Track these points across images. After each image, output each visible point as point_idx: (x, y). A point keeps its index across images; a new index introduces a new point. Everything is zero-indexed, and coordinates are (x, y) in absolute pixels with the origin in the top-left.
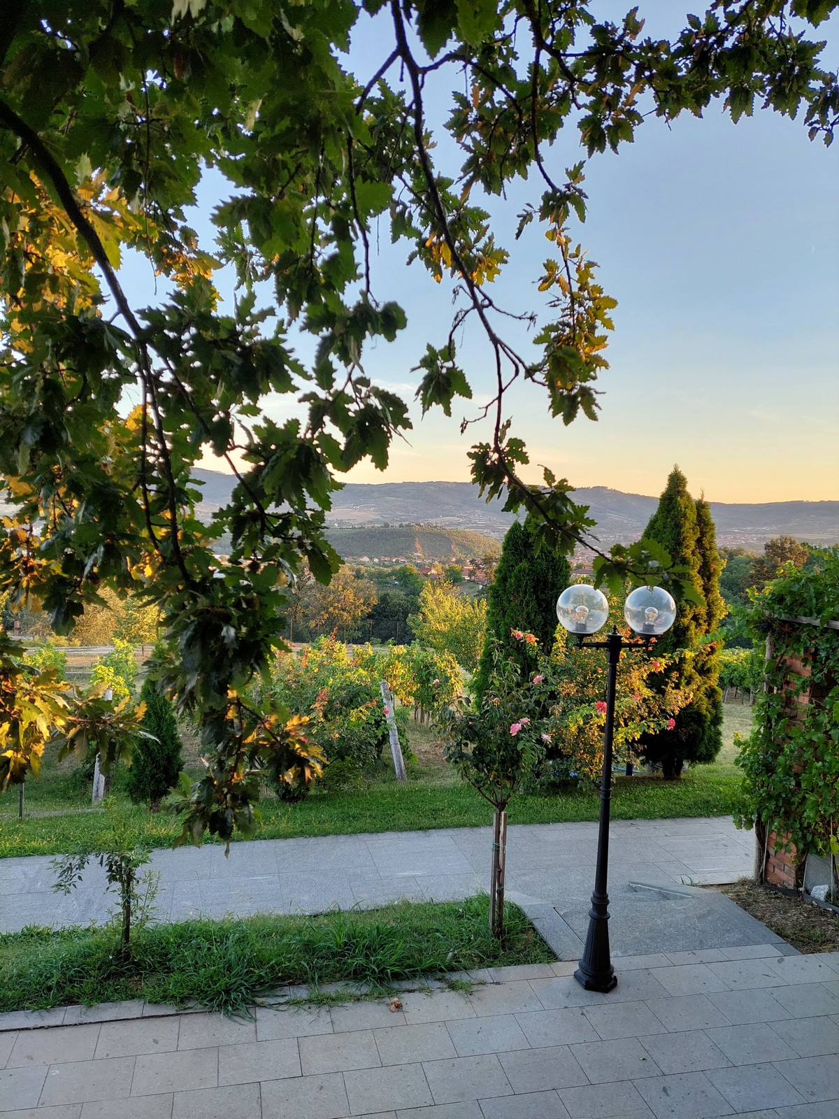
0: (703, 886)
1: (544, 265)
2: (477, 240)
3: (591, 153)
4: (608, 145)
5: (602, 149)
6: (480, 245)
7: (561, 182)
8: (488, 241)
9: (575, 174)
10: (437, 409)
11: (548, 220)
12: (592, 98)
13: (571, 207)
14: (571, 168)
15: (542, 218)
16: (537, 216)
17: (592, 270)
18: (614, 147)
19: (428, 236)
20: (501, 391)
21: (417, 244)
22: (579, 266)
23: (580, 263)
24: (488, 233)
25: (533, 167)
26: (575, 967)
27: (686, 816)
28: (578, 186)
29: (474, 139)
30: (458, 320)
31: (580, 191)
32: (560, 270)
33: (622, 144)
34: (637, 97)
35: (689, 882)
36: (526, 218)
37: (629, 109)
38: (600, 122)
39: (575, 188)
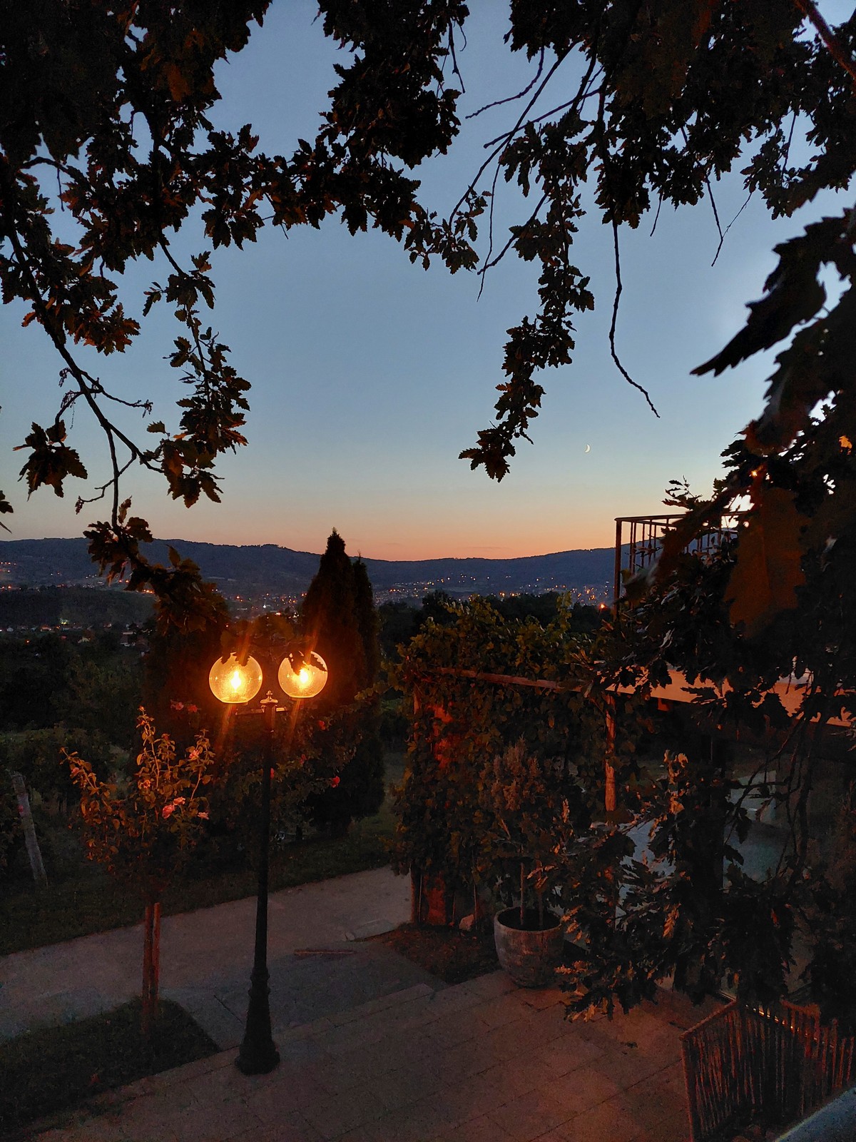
0: (366, 939)
1: (176, 342)
2: (104, 309)
3: (216, 246)
4: (232, 240)
5: (227, 244)
6: (108, 313)
7: (188, 267)
8: (116, 310)
9: (202, 262)
10: (46, 489)
11: (175, 302)
12: (215, 195)
13: (199, 293)
14: (197, 257)
15: (169, 300)
16: (164, 296)
17: (224, 353)
18: (239, 243)
19: (47, 299)
20: (117, 474)
21: (34, 306)
22: (211, 347)
23: (212, 345)
24: (116, 303)
25: (158, 250)
26: (236, 1054)
27: (351, 872)
28: (204, 274)
29: (93, 215)
30: (68, 401)
31: (206, 278)
32: (192, 349)
33: (246, 242)
34: (256, 202)
35: (352, 938)
36: (153, 297)
37: (251, 211)
38: (224, 218)
39: (201, 276)
